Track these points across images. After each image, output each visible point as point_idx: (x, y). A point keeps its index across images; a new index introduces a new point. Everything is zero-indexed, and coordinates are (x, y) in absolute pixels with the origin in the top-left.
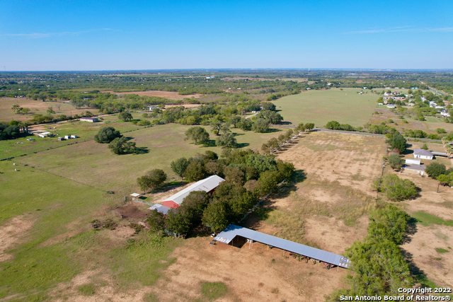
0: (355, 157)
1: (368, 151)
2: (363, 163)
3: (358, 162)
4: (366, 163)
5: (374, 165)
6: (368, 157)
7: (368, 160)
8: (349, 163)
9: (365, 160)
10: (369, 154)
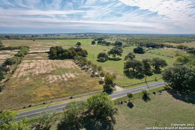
0: (34, 70)
1: (26, 77)
2: (28, 68)
3: (31, 68)
4: (26, 68)
5: (21, 68)
6: (26, 72)
7: (25, 70)
8: (36, 66)
9: (27, 70)
10: (25, 75)
